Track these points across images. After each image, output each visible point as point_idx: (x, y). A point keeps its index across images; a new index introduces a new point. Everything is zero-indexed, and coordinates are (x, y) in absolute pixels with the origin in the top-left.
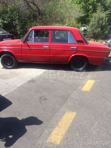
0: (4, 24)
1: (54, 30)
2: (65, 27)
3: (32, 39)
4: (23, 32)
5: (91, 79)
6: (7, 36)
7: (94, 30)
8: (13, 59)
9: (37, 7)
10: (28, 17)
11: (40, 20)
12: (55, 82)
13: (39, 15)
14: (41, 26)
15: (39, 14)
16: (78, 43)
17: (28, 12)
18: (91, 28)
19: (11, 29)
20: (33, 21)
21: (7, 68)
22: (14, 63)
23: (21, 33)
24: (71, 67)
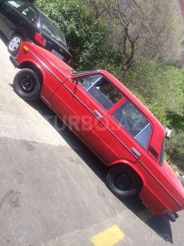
0: (73, 33)
1: (129, 100)
2: (146, 108)
3: (89, 86)
4: (87, 64)
5: (121, 227)
6: (61, 50)
7: (179, 146)
8: (36, 86)
9: (133, 52)
10: (110, 53)
11: (121, 70)
12: (62, 180)
13: (126, 64)
14: (116, 79)
15: (128, 62)
16: (149, 152)
17: (116, 47)
18: (177, 140)
19: (76, 47)
20: (111, 64)
21: (15, 90)
22: (33, 93)
23: (82, 63)
24: (108, 175)
